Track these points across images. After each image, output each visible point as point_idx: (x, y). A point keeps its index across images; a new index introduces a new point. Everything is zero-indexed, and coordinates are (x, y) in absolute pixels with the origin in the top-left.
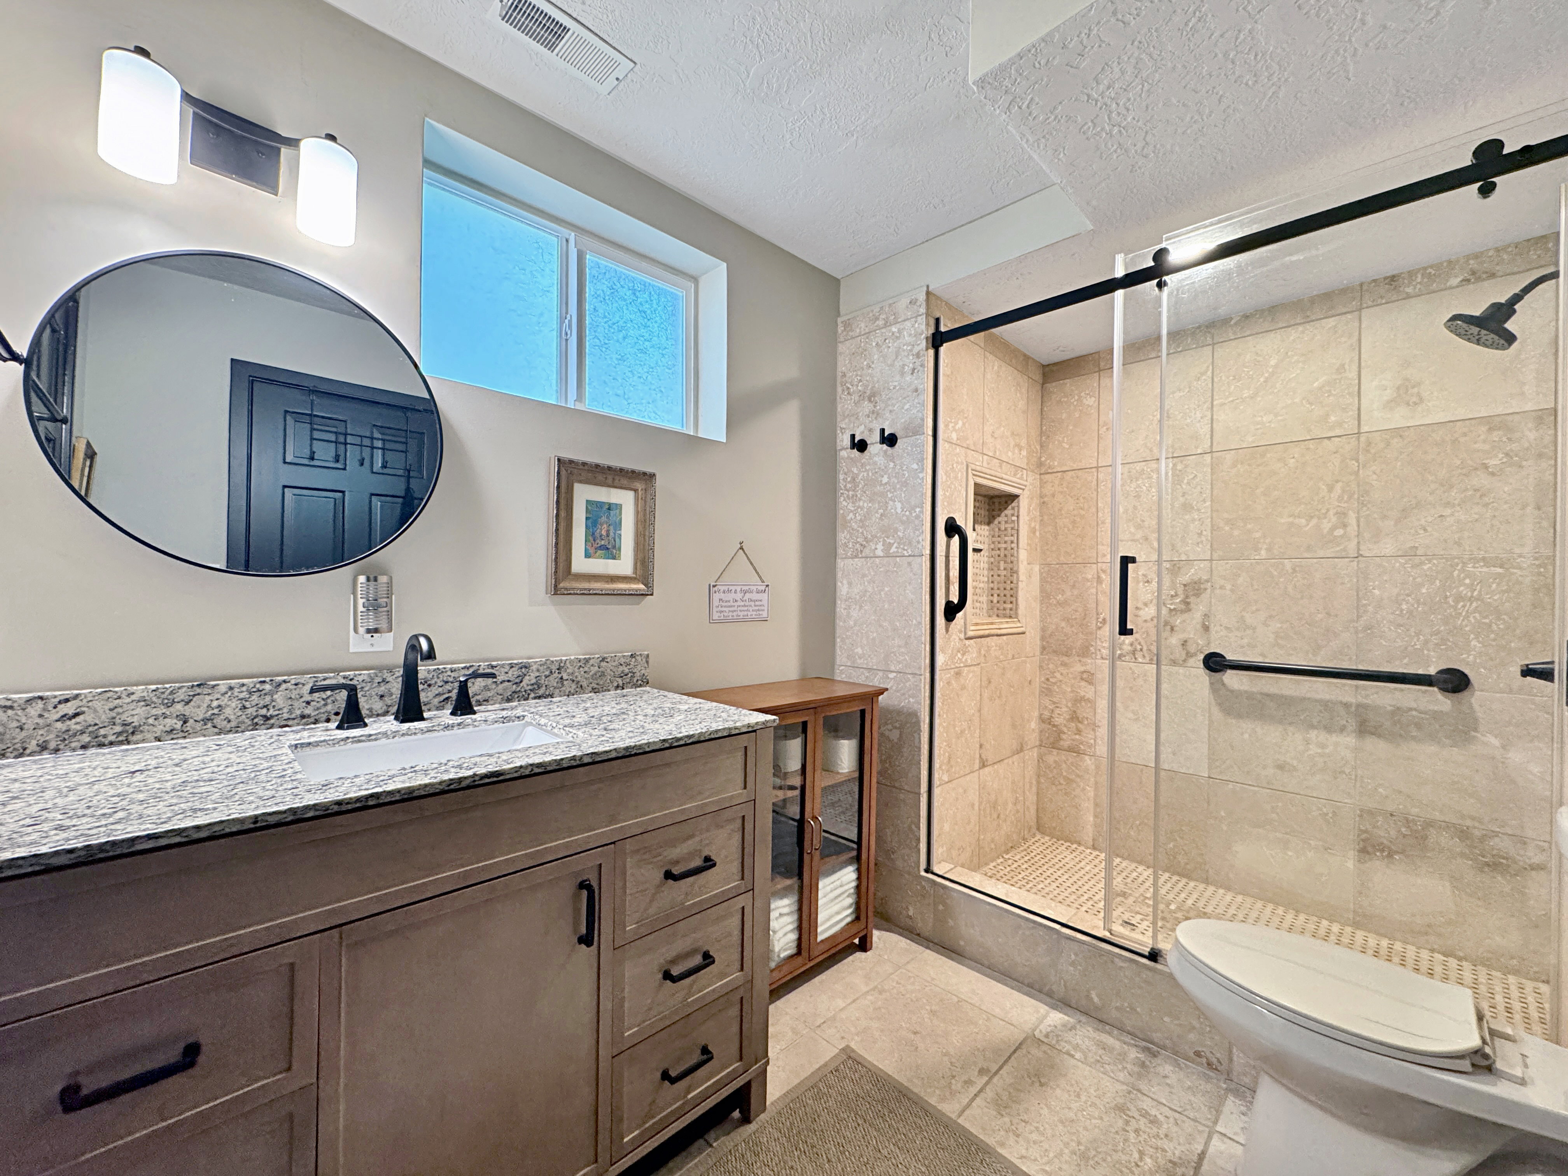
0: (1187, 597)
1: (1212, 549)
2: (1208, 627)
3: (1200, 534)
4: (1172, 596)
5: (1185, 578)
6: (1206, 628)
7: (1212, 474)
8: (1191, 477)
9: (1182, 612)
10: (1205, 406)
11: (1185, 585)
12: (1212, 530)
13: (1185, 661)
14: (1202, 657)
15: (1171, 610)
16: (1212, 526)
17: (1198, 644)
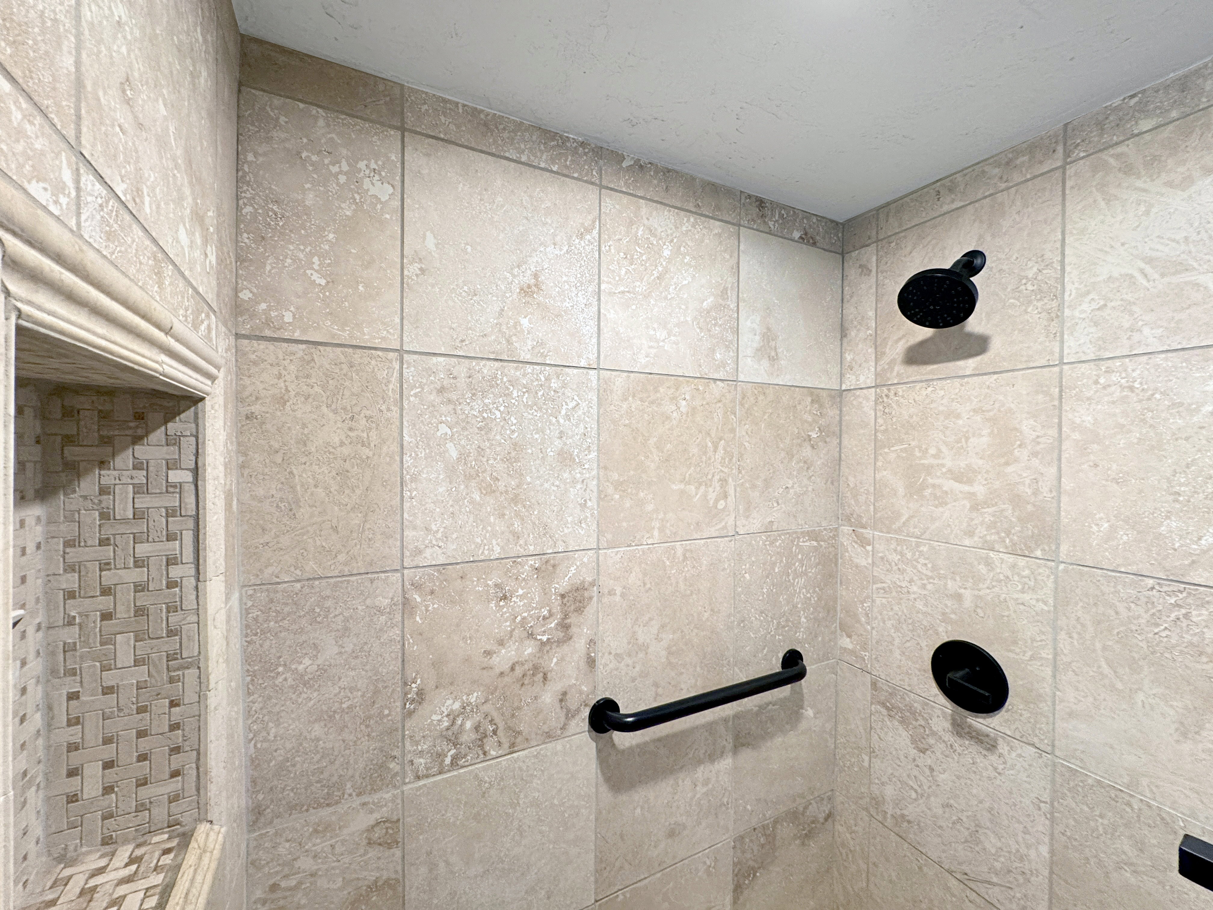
0: (566, 616)
1: (600, 533)
2: (594, 661)
3: (584, 506)
4: (545, 618)
5: (562, 584)
6: (591, 662)
7: (599, 405)
8: (572, 405)
9: (560, 642)
10: (590, 289)
11: (563, 596)
12: (599, 498)
13: (563, 728)
14: (586, 712)
15: (543, 644)
16: (600, 492)
17: (581, 692)
